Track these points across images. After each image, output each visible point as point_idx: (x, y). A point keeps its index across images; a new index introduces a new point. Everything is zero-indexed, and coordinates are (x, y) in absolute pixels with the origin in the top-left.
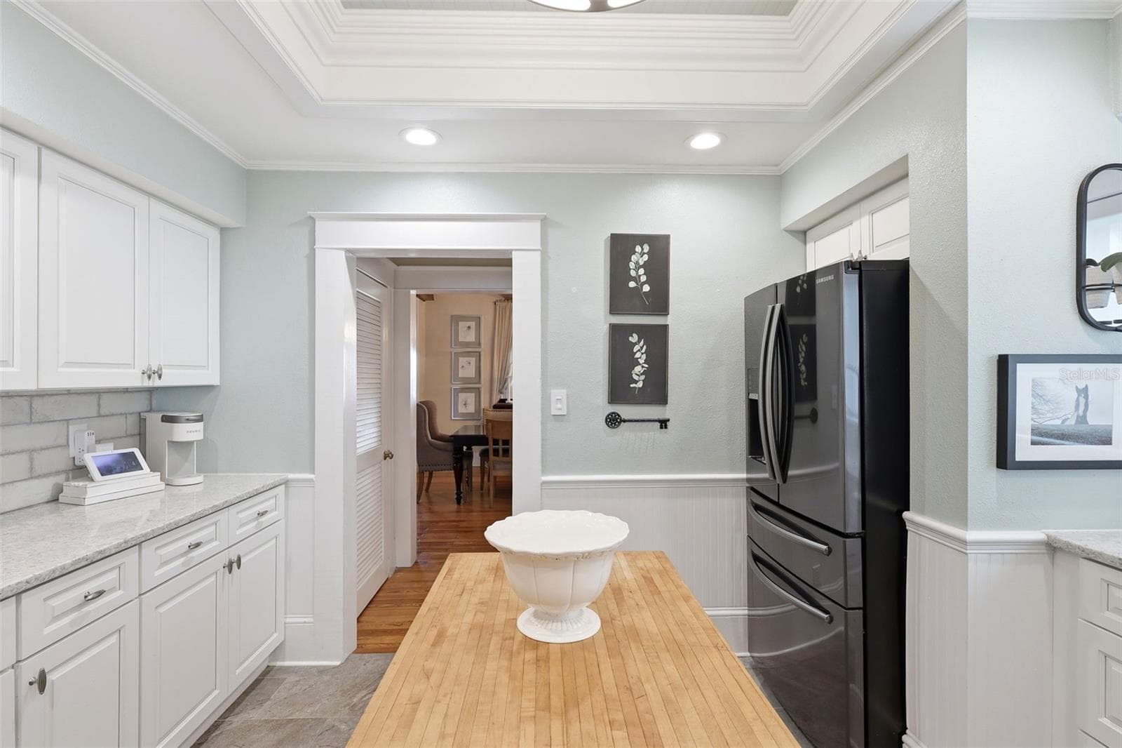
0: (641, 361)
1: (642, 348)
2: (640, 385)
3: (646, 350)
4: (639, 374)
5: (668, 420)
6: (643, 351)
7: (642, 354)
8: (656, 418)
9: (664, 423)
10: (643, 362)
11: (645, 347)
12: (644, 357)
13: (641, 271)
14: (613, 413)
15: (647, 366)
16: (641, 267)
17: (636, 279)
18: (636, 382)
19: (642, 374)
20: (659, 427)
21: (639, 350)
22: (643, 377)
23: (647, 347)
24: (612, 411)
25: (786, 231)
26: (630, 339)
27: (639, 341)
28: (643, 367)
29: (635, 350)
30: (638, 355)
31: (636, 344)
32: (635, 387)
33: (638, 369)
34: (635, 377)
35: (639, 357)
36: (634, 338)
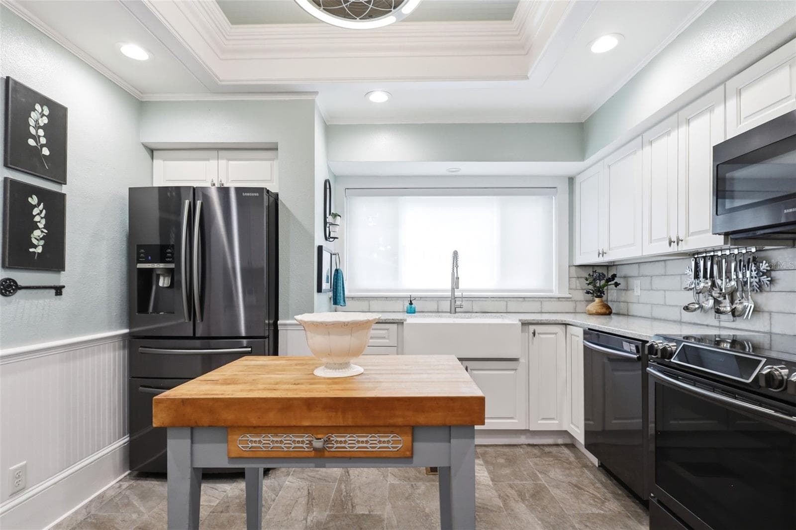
0: (41, 225)
1: (41, 212)
2: (39, 250)
3: (45, 215)
4: (38, 238)
5: (64, 287)
6: (43, 215)
7: (42, 218)
8: (52, 285)
9: (59, 290)
10: (43, 226)
11: (44, 211)
12: (43, 221)
13: (41, 132)
14: (9, 279)
15: (46, 231)
16: (40, 127)
17: (36, 138)
18: (35, 247)
19: (41, 239)
20: (54, 294)
21: (38, 214)
22: (42, 242)
23: (46, 211)
24: (7, 277)
25: (143, 145)
26: (30, 199)
27: (39, 204)
28: (42, 232)
29: (34, 213)
30: (37, 219)
31: (35, 206)
32: (34, 253)
33: (37, 233)
34: (35, 242)
35: (39, 220)
36: (34, 200)
